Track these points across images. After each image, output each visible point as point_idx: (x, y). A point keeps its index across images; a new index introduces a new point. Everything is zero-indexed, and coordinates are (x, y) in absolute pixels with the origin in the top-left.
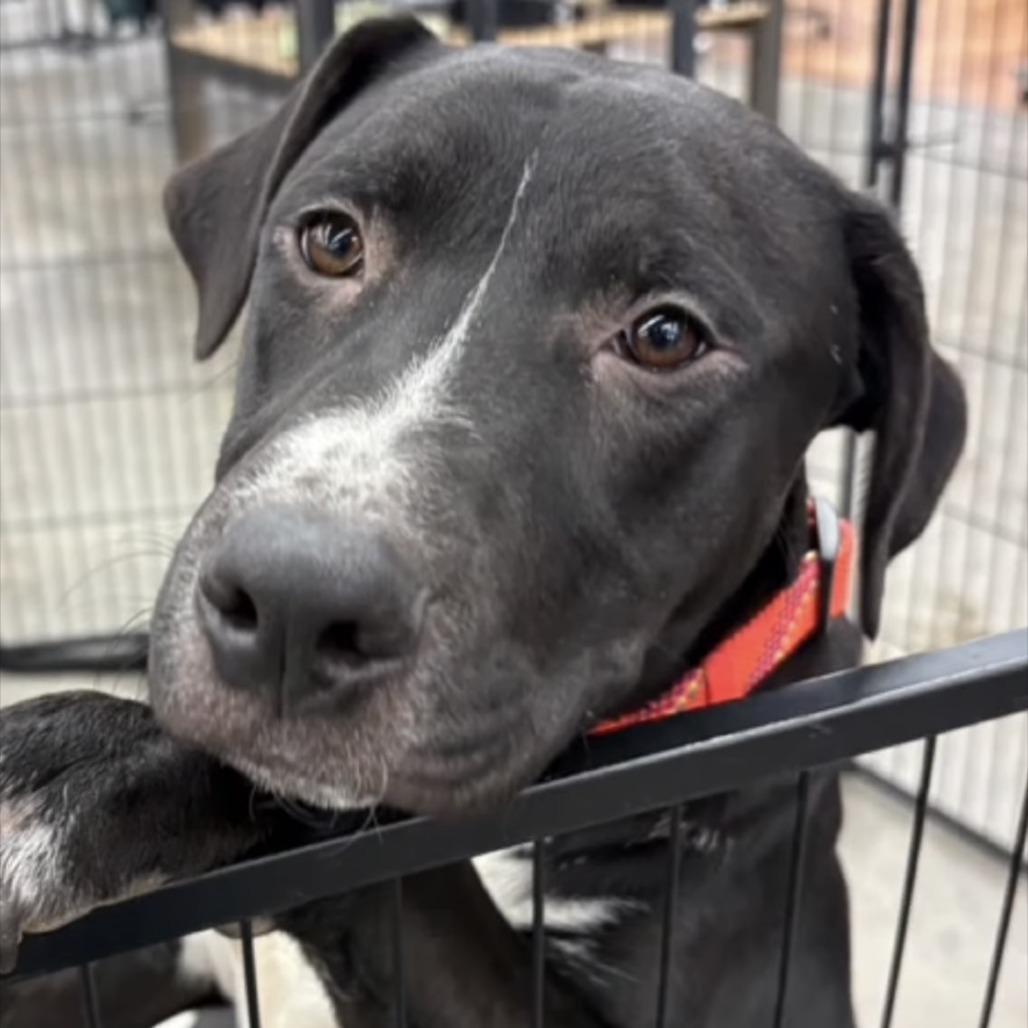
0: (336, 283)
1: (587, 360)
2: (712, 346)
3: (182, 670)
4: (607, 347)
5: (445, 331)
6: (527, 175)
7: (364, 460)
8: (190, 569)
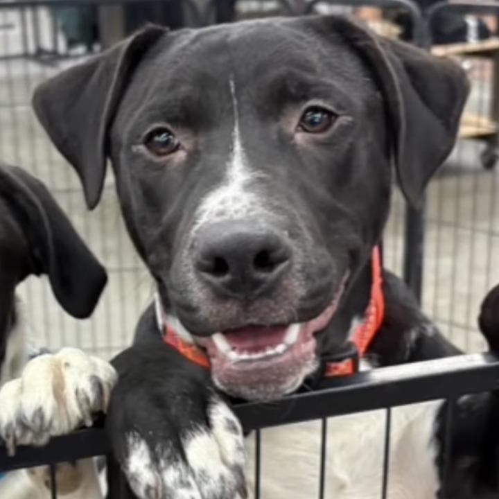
0: (172, 156)
1: (292, 138)
2: (337, 116)
3: (201, 305)
4: (297, 131)
5: (232, 150)
6: (232, 84)
7: (235, 199)
8: (188, 268)
